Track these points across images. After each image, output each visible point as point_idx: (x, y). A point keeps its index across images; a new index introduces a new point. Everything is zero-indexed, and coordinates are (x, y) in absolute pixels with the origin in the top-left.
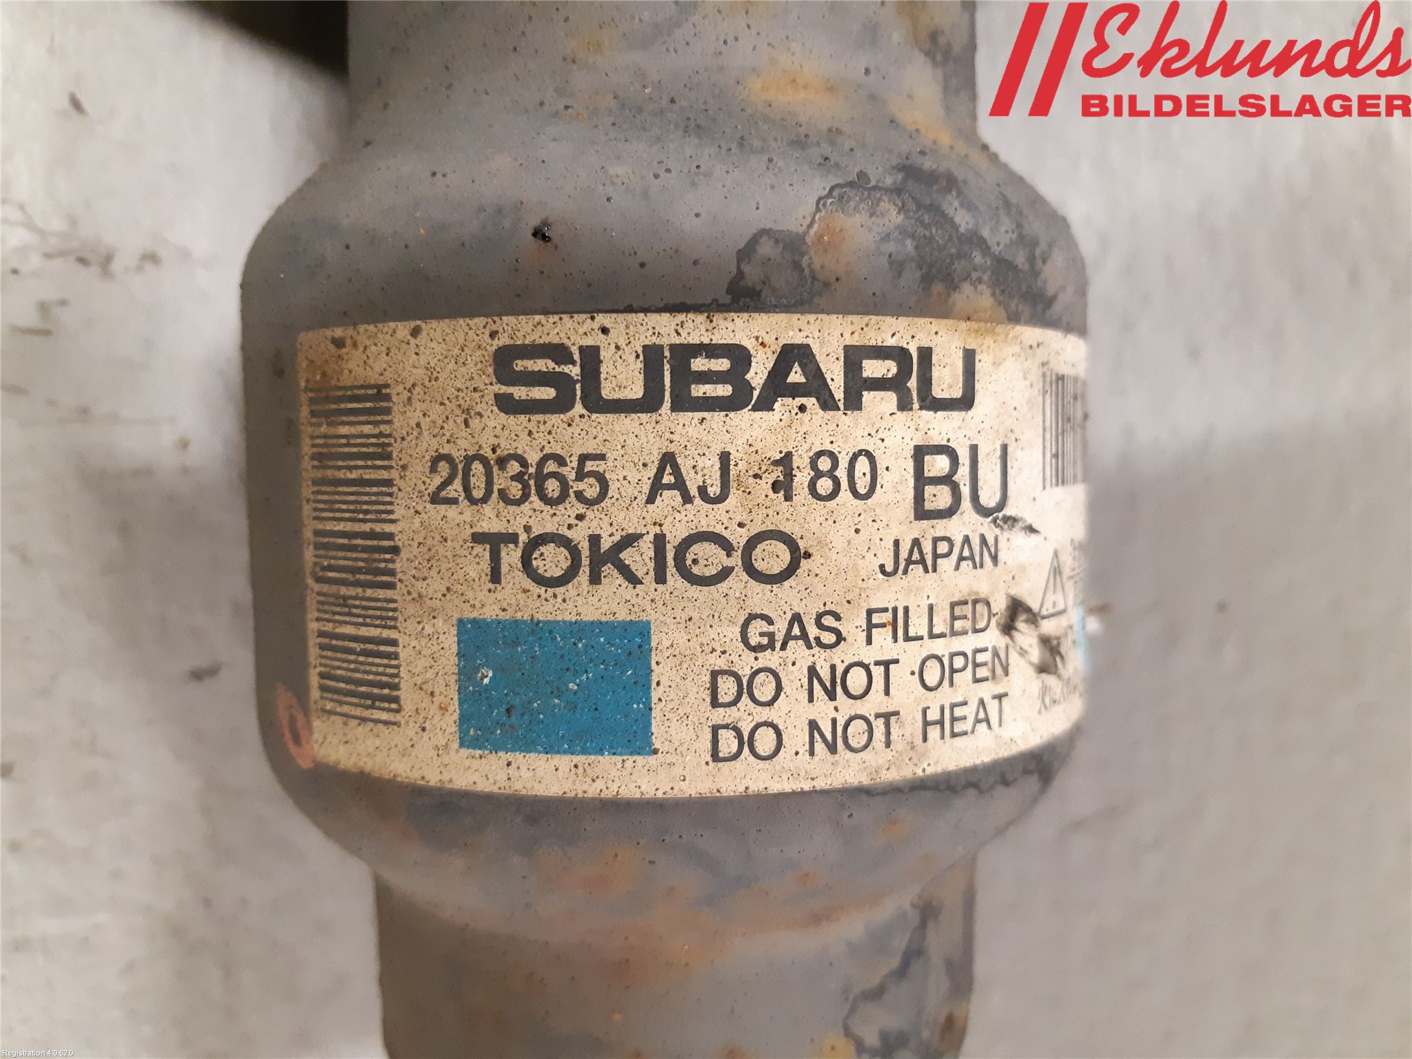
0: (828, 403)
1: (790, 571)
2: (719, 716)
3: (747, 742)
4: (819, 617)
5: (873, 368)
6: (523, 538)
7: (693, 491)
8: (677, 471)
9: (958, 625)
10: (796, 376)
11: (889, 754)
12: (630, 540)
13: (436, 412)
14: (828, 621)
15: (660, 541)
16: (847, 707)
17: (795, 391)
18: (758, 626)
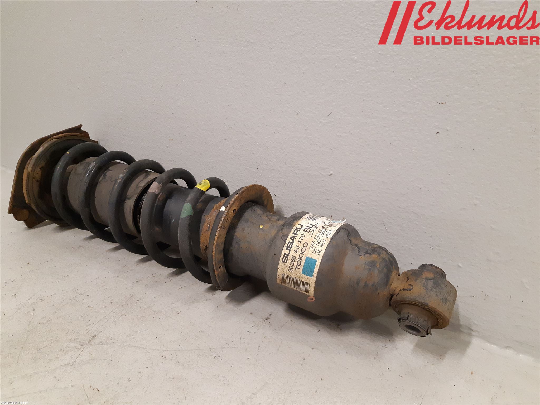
0: (296, 237)
1: (307, 244)
2: (316, 253)
3: (319, 252)
4: (312, 243)
5: (295, 232)
6: (297, 265)
7: (298, 249)
8: (296, 250)
9: (320, 232)
10: (293, 238)
11: (327, 241)
12: (299, 256)
13: (285, 269)
14: (313, 242)
15: (300, 253)
16: (321, 243)
17: (294, 239)
18: (310, 248)
